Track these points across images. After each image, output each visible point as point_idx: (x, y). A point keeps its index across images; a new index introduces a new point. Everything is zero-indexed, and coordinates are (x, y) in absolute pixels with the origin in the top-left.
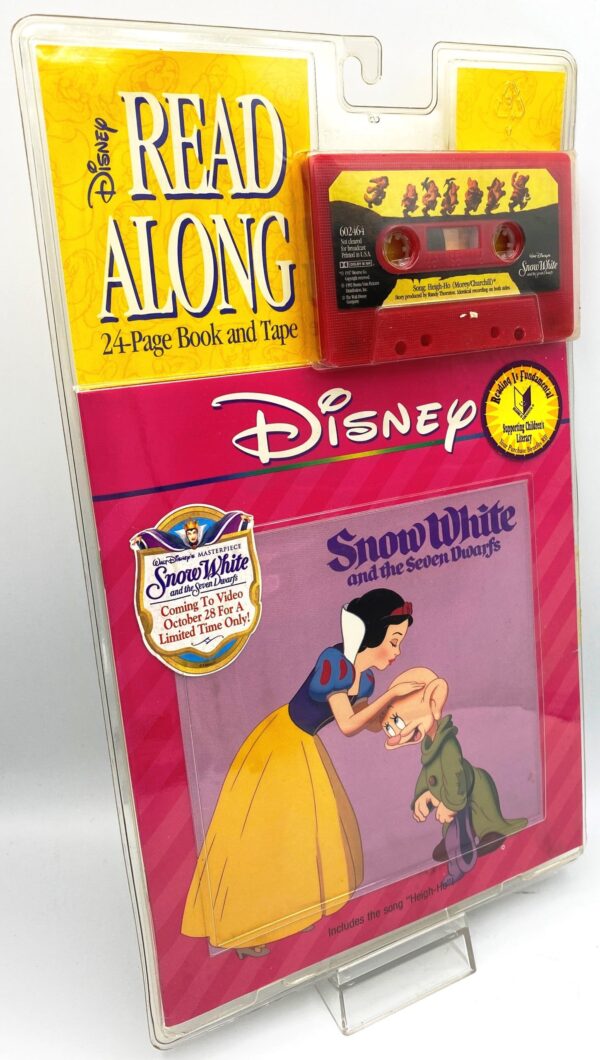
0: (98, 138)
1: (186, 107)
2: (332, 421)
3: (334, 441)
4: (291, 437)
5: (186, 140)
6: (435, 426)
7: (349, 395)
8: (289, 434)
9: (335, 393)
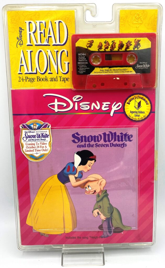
0: (19, 31)
1: (41, 24)
2: (76, 103)
3: (76, 108)
4: (64, 106)
5: (41, 32)
6: (108, 108)
7: (82, 97)
8: (64, 105)
9: (78, 96)
